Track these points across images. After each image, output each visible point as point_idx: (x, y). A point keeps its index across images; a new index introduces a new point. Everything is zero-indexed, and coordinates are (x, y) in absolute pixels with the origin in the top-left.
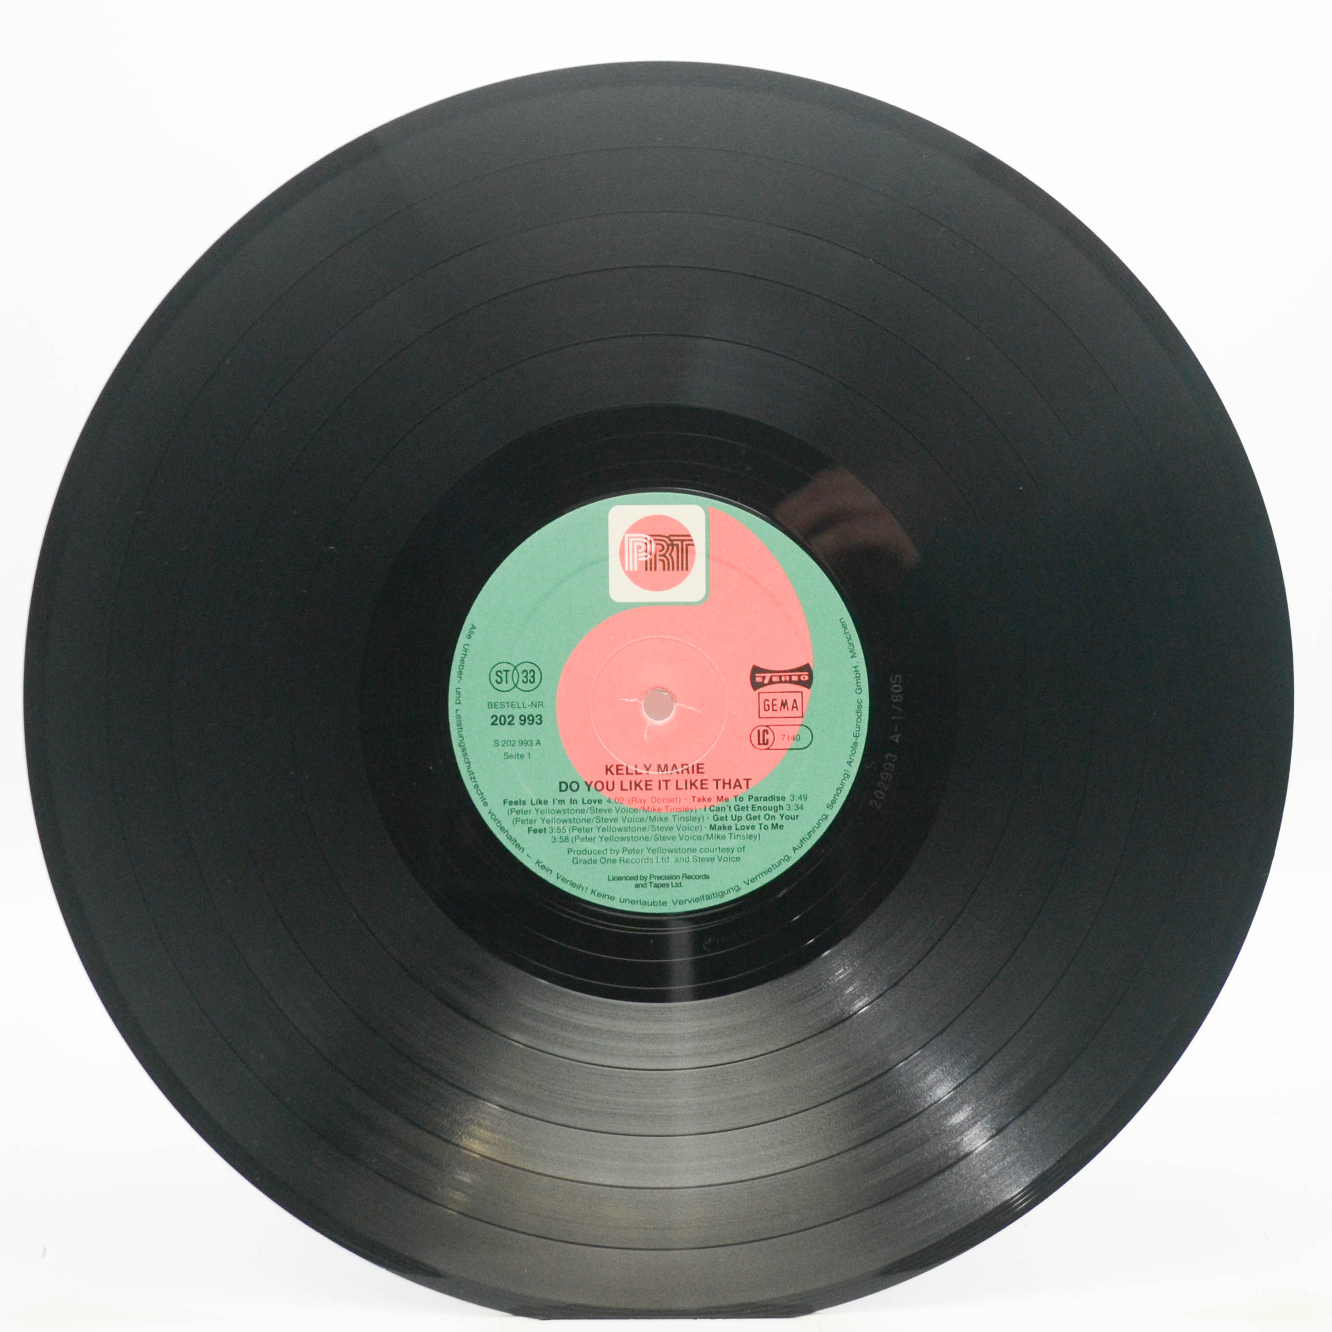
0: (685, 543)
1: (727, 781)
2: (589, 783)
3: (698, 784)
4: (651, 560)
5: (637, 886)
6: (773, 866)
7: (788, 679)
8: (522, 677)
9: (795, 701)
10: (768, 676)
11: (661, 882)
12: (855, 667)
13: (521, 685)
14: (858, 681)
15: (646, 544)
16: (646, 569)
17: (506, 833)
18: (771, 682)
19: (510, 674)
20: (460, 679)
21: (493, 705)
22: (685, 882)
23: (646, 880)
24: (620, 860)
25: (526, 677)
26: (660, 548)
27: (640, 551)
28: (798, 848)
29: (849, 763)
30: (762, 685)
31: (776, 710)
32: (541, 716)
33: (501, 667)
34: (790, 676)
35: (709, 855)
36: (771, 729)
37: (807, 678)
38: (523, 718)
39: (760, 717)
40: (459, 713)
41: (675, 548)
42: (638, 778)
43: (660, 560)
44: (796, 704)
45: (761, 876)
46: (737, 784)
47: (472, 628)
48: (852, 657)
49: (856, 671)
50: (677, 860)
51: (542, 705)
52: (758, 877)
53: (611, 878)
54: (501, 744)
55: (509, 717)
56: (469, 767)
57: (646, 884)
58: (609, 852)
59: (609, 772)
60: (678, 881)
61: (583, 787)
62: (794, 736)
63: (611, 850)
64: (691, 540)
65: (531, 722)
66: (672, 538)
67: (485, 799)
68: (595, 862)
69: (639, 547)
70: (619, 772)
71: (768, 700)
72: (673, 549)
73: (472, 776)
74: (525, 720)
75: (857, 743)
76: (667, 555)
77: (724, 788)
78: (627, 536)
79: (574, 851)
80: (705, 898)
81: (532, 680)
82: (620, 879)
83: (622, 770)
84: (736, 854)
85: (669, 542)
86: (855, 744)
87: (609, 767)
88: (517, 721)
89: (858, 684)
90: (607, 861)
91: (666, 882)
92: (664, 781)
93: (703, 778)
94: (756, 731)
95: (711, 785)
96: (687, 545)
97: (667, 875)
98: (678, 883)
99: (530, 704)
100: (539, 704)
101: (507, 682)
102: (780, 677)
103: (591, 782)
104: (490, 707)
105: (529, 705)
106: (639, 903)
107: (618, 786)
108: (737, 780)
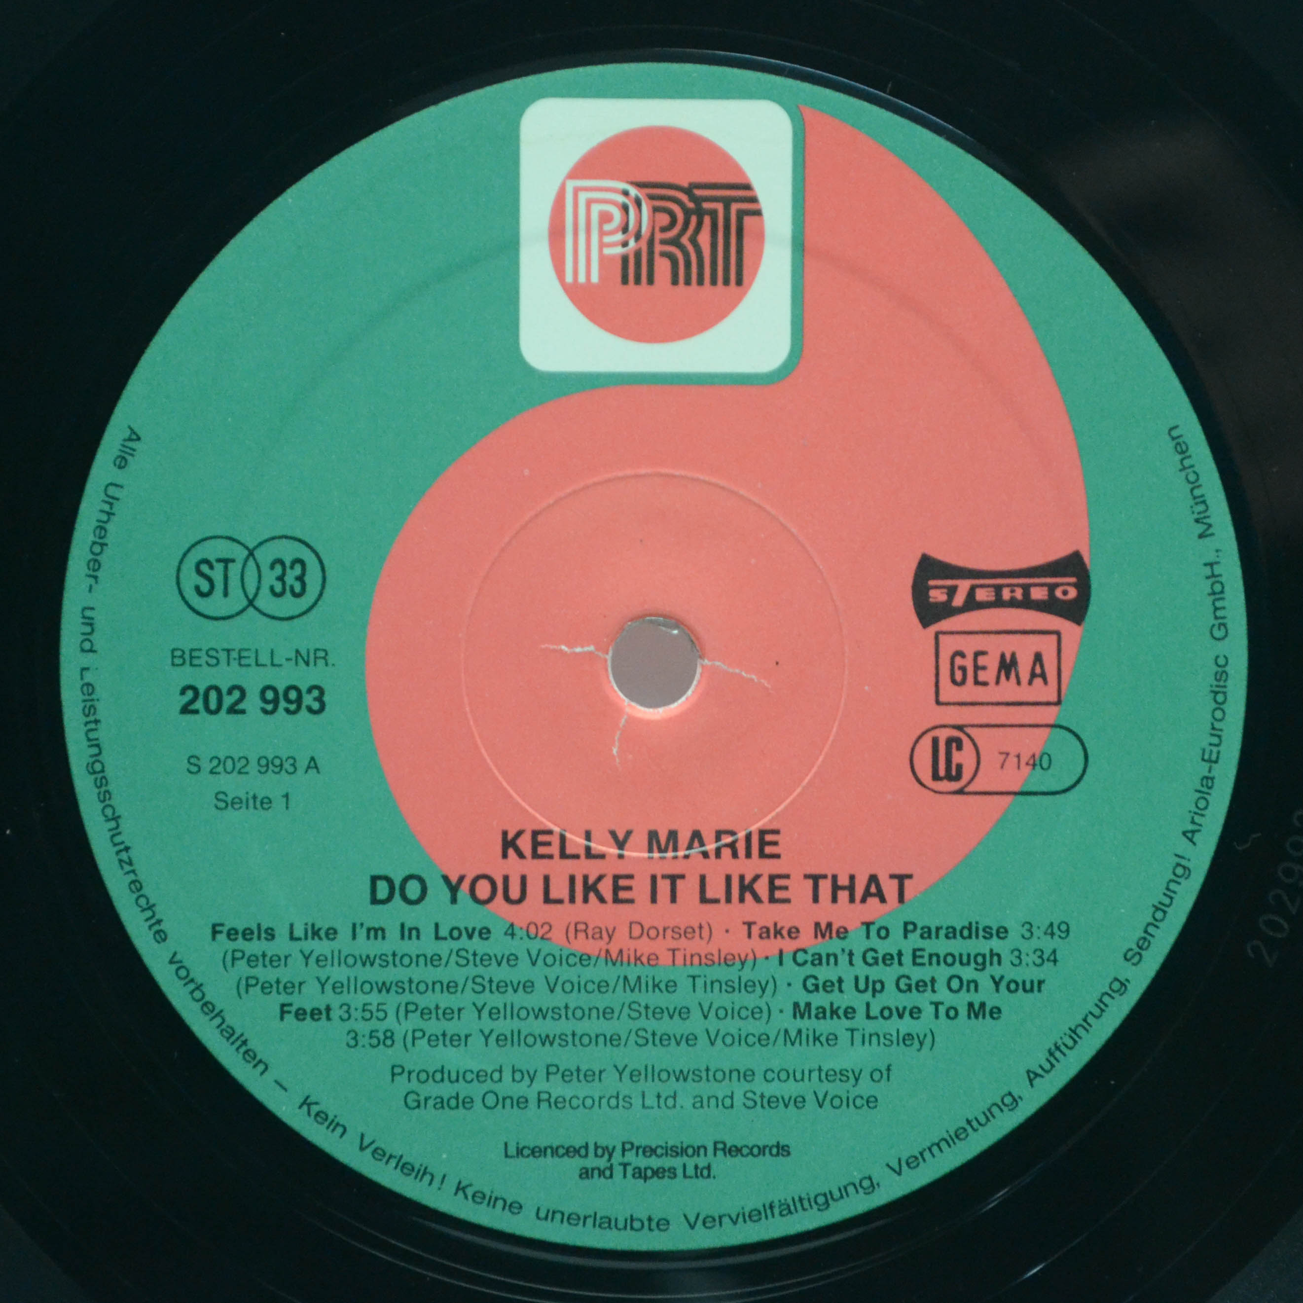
0: (734, 207)
1: (843, 881)
2: (454, 880)
3: (762, 887)
4: (638, 254)
5: (586, 1174)
6: (969, 1122)
7: (1019, 594)
8: (270, 578)
9: (1038, 658)
10: (964, 586)
11: (654, 1162)
12: (1211, 565)
13: (265, 601)
14: (1219, 604)
15: (625, 209)
16: (625, 280)
17: (218, 1021)
18: (971, 604)
19: (234, 570)
20: (92, 581)
21: (187, 657)
22: (721, 1164)
23: (611, 1155)
24: (539, 1101)
25: (281, 578)
26: (665, 219)
27: (607, 227)
28: (1040, 1071)
29: (1189, 836)
30: (946, 610)
31: (985, 684)
32: (322, 692)
33: (214, 550)
34: (1026, 588)
35: (790, 1089)
36: (969, 736)
37: (1073, 593)
38: (270, 695)
39: (938, 702)
40: (89, 677)
41: (707, 220)
42: (593, 869)
43: (663, 254)
44: (1042, 666)
45: (935, 1149)
46: (873, 889)
47: (130, 440)
48: (1201, 536)
49: (1213, 576)
50: (699, 1103)
51: (324, 658)
52: (927, 1155)
53: (512, 1151)
54: (206, 766)
55: (230, 692)
56: (115, 832)
57: (611, 1168)
58: (507, 1075)
59: (511, 852)
60: (702, 1162)
61: (438, 892)
62: (1034, 756)
63: (514, 1072)
64: (754, 200)
65: (293, 707)
66: (698, 192)
67: (159, 922)
68: (467, 1103)
69: (605, 218)
70: (541, 850)
71: (963, 655)
72: (700, 224)
73: (124, 856)
74: (275, 702)
75: (1212, 779)
76: (685, 240)
77: (834, 899)
78: (571, 185)
79: (410, 1073)
80: (776, 1211)
81: (298, 589)
82: (537, 1152)
83: (548, 844)
84: (865, 1087)
85: (691, 205)
86: (1208, 781)
87: (510, 836)
88: (252, 703)
89: (1219, 614)
90: (502, 1101)
91: (668, 1162)
92: (664, 877)
93: (776, 871)
94: (927, 742)
95: (799, 890)
96: (741, 214)
97: (670, 1144)
98: (701, 1165)
99: (292, 655)
100: (321, 656)
101: (226, 594)
102: (998, 589)
103: (461, 879)
104: (178, 661)
105: (288, 660)
106: (590, 1221)
107: (535, 889)
108: (873, 879)
